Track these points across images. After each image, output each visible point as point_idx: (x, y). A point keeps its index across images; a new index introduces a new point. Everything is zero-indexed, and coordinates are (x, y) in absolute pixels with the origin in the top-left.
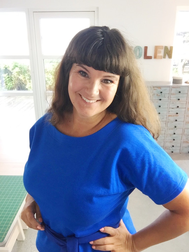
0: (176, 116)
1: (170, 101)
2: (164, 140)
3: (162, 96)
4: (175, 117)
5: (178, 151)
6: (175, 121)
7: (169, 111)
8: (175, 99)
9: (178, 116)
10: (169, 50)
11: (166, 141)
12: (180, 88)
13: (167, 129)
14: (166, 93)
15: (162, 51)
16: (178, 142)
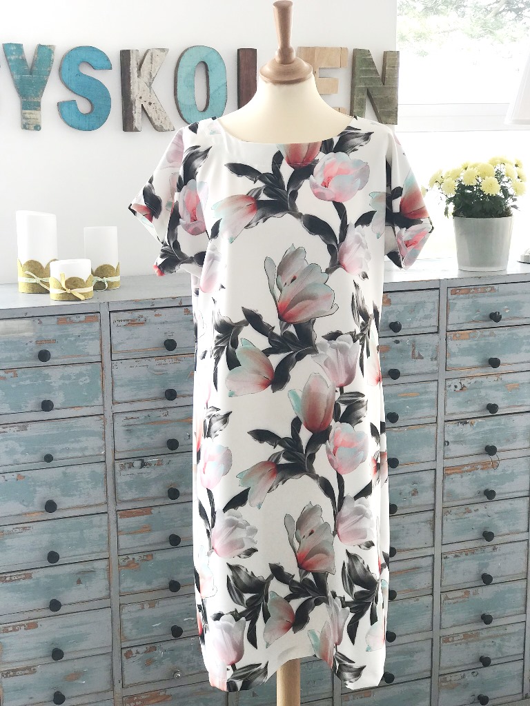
0: (485, 466)
1: (449, 375)
2: (429, 635)
3: (401, 351)
4: (482, 474)
5: (513, 687)
6: (485, 498)
7: (446, 443)
8: (472, 360)
9: (495, 465)
10: (380, 71)
11: (444, 632)
12: (493, 289)
13: (444, 556)
14: (421, 331)
15: (342, 78)
16: (510, 629)
